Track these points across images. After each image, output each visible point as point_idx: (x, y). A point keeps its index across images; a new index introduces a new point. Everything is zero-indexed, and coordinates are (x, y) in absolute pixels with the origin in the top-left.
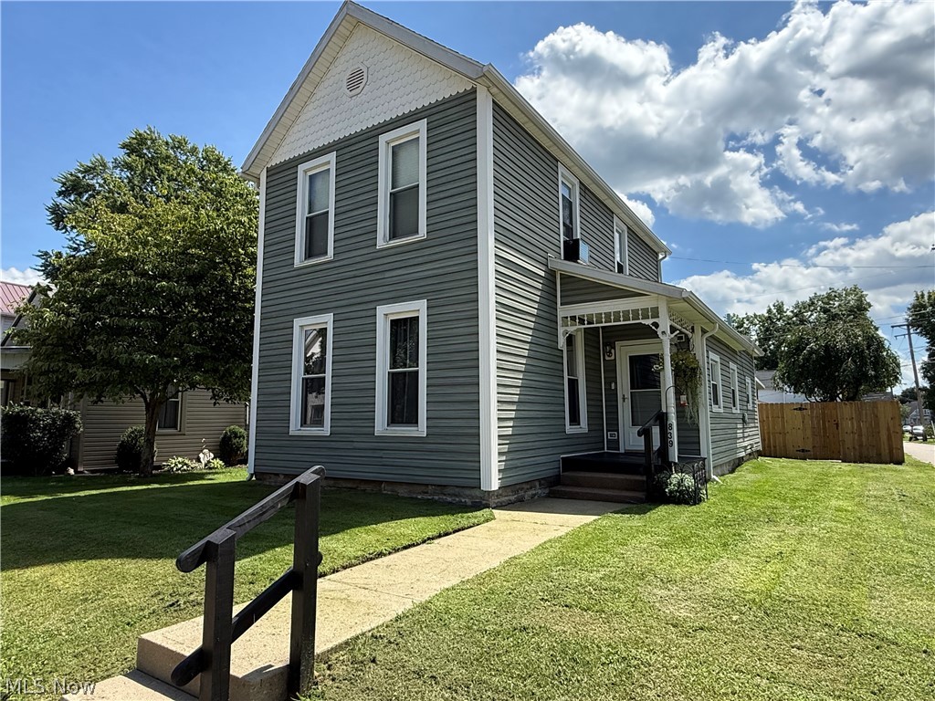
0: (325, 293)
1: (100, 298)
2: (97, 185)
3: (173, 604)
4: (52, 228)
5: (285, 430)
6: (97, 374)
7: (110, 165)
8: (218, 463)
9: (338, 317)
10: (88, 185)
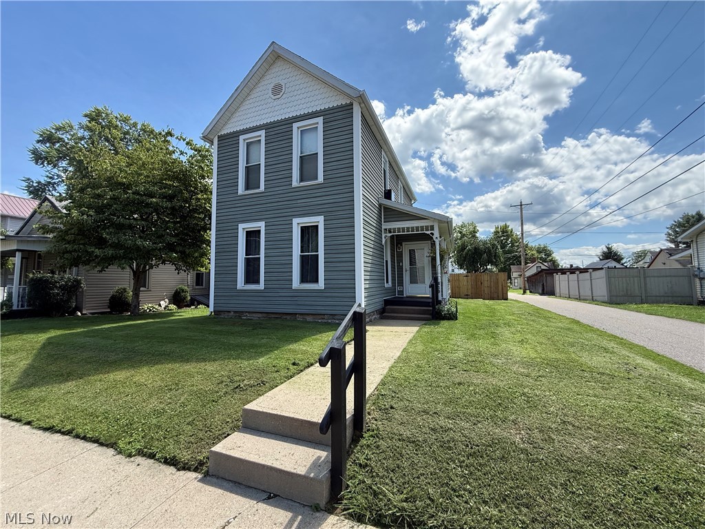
0: (258, 210)
1: (109, 206)
2: (66, 139)
3: (237, 387)
4: (33, 163)
5: (234, 287)
6: (110, 252)
7: (76, 127)
8: (173, 307)
9: (268, 224)
10: (60, 139)
